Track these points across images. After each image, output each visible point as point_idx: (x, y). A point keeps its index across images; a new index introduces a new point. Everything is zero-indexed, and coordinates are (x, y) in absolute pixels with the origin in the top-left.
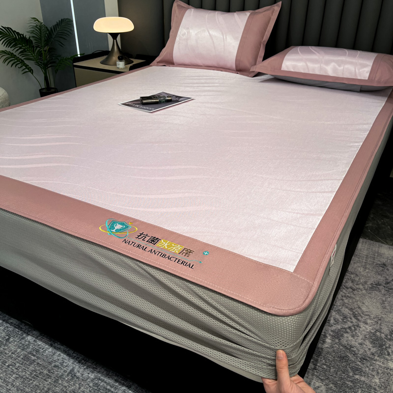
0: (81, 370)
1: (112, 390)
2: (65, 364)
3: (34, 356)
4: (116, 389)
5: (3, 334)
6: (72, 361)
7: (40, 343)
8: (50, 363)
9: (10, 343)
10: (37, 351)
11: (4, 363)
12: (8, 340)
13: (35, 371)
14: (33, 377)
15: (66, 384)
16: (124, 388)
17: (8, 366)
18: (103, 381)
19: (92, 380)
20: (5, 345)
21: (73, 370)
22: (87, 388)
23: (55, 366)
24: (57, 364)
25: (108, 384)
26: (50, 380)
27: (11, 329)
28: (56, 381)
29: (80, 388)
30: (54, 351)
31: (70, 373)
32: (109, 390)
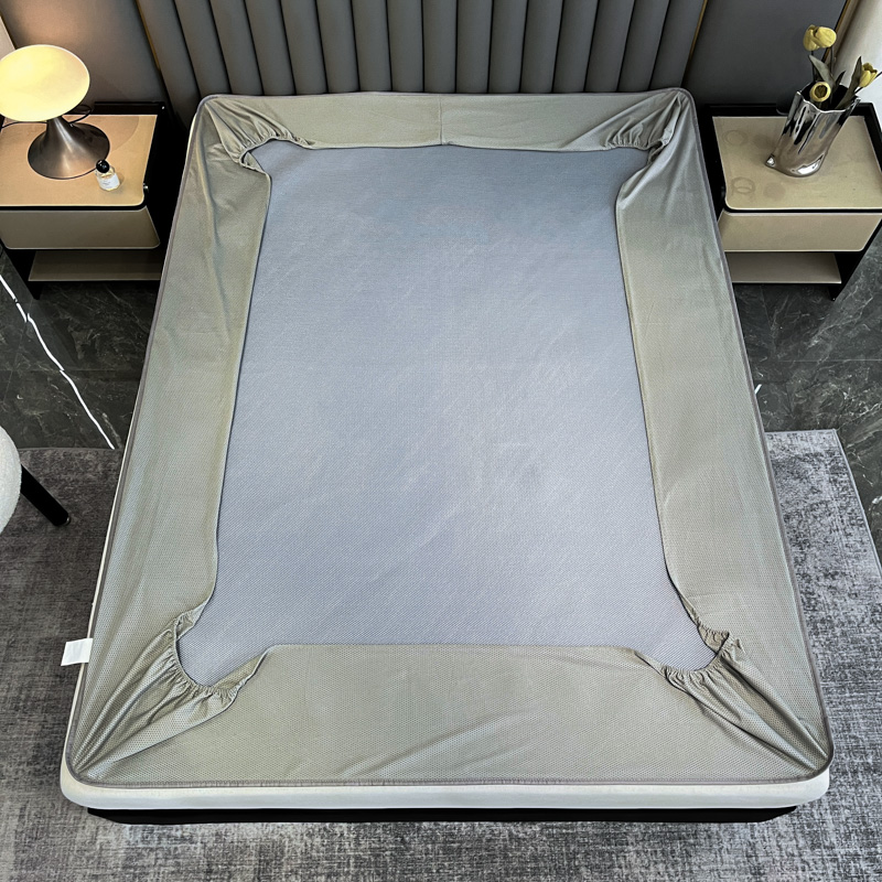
0: (520, 829)
1: (570, 831)
2: (496, 832)
3: (453, 842)
4: (572, 828)
5: (391, 838)
6: (500, 824)
7: (444, 824)
8: (480, 840)
9: (410, 843)
10: (452, 835)
11: (429, 871)
12: (403, 841)
13: (472, 859)
14: (477, 867)
15: (519, 853)
16: (580, 823)
17: (438, 871)
18: (552, 827)
19: (541, 833)
20: (408, 849)
21: (511, 834)
22: (543, 845)
23: (489, 840)
24: (488, 836)
25: (561, 828)
26: (498, 860)
27: (392, 825)
28: (506, 857)
29: (536, 849)
30: (469, 824)
31: (510, 839)
32: (568, 834)
